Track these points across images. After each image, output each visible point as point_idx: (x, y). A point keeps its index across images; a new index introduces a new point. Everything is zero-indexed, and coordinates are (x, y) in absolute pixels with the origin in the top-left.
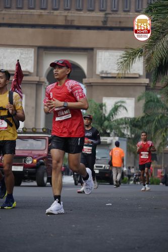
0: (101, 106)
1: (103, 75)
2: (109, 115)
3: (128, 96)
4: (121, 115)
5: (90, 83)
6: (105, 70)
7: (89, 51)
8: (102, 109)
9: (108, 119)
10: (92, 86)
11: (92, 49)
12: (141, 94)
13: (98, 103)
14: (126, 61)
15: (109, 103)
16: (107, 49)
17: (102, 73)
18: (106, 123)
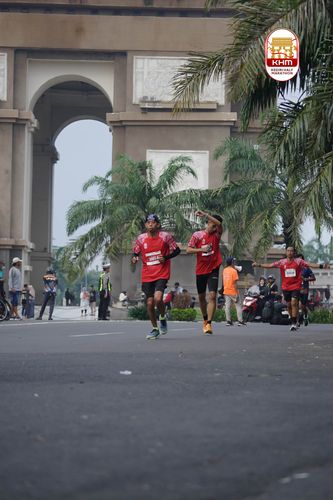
0: (144, 167)
1: (147, 106)
2: (159, 185)
3: (197, 147)
4: (183, 184)
5: (121, 121)
6: (150, 95)
7: (118, 58)
8: (144, 174)
9: (157, 194)
10: (124, 126)
11: (123, 54)
12: (221, 144)
13: (136, 161)
14: (190, 79)
15: (159, 161)
16: (153, 52)
17: (144, 100)
18: (153, 201)
